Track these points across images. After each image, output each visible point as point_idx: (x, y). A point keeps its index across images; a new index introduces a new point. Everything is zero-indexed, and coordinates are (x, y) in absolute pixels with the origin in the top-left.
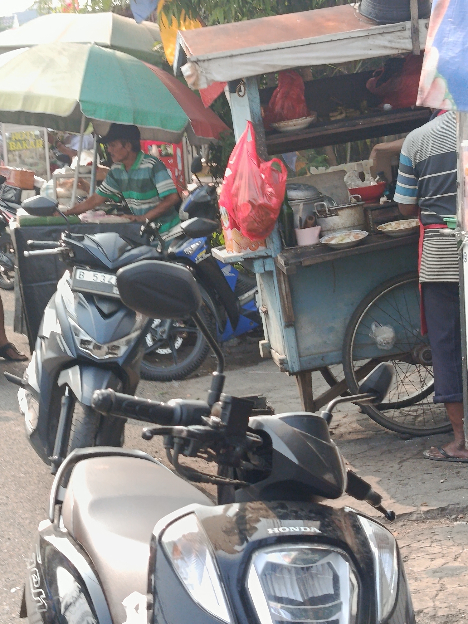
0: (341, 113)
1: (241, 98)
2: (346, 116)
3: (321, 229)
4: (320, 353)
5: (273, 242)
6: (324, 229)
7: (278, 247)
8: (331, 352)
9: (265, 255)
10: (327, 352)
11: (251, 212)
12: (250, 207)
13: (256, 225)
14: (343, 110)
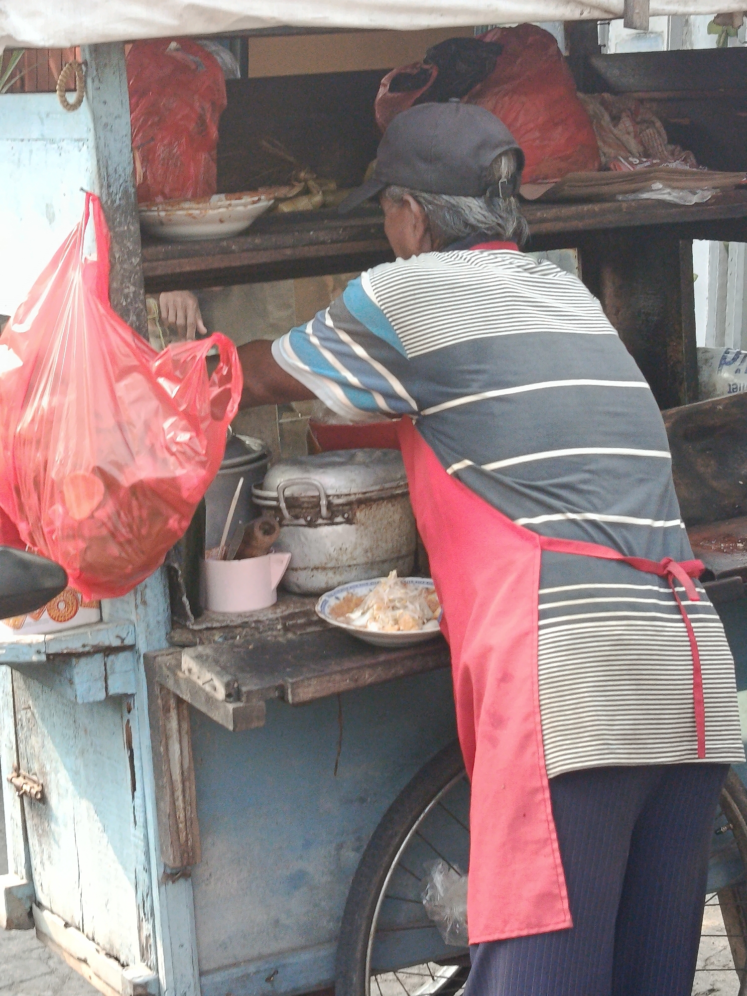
0: (306, 192)
1: (72, 115)
2: (324, 205)
3: (291, 561)
4: (260, 957)
5: (144, 603)
6: (298, 564)
7: (160, 618)
8: (294, 950)
9: (116, 643)
10: (281, 953)
11: (100, 506)
12: (100, 486)
13: (114, 550)
14: (311, 183)
